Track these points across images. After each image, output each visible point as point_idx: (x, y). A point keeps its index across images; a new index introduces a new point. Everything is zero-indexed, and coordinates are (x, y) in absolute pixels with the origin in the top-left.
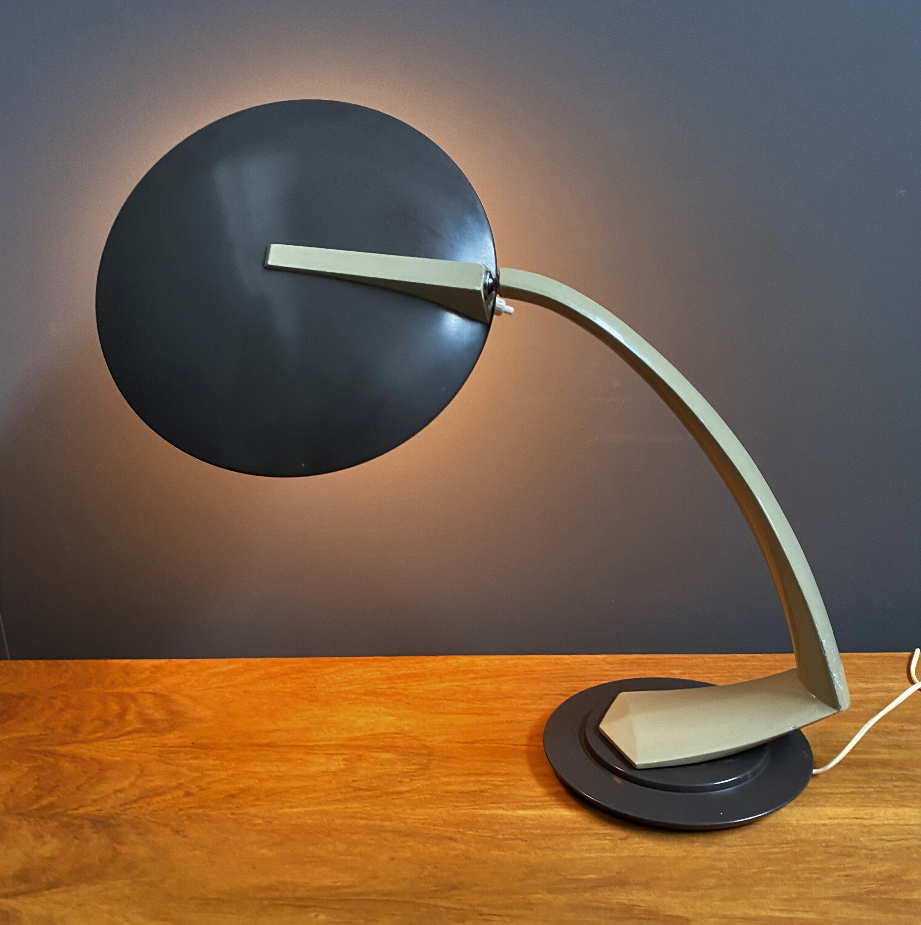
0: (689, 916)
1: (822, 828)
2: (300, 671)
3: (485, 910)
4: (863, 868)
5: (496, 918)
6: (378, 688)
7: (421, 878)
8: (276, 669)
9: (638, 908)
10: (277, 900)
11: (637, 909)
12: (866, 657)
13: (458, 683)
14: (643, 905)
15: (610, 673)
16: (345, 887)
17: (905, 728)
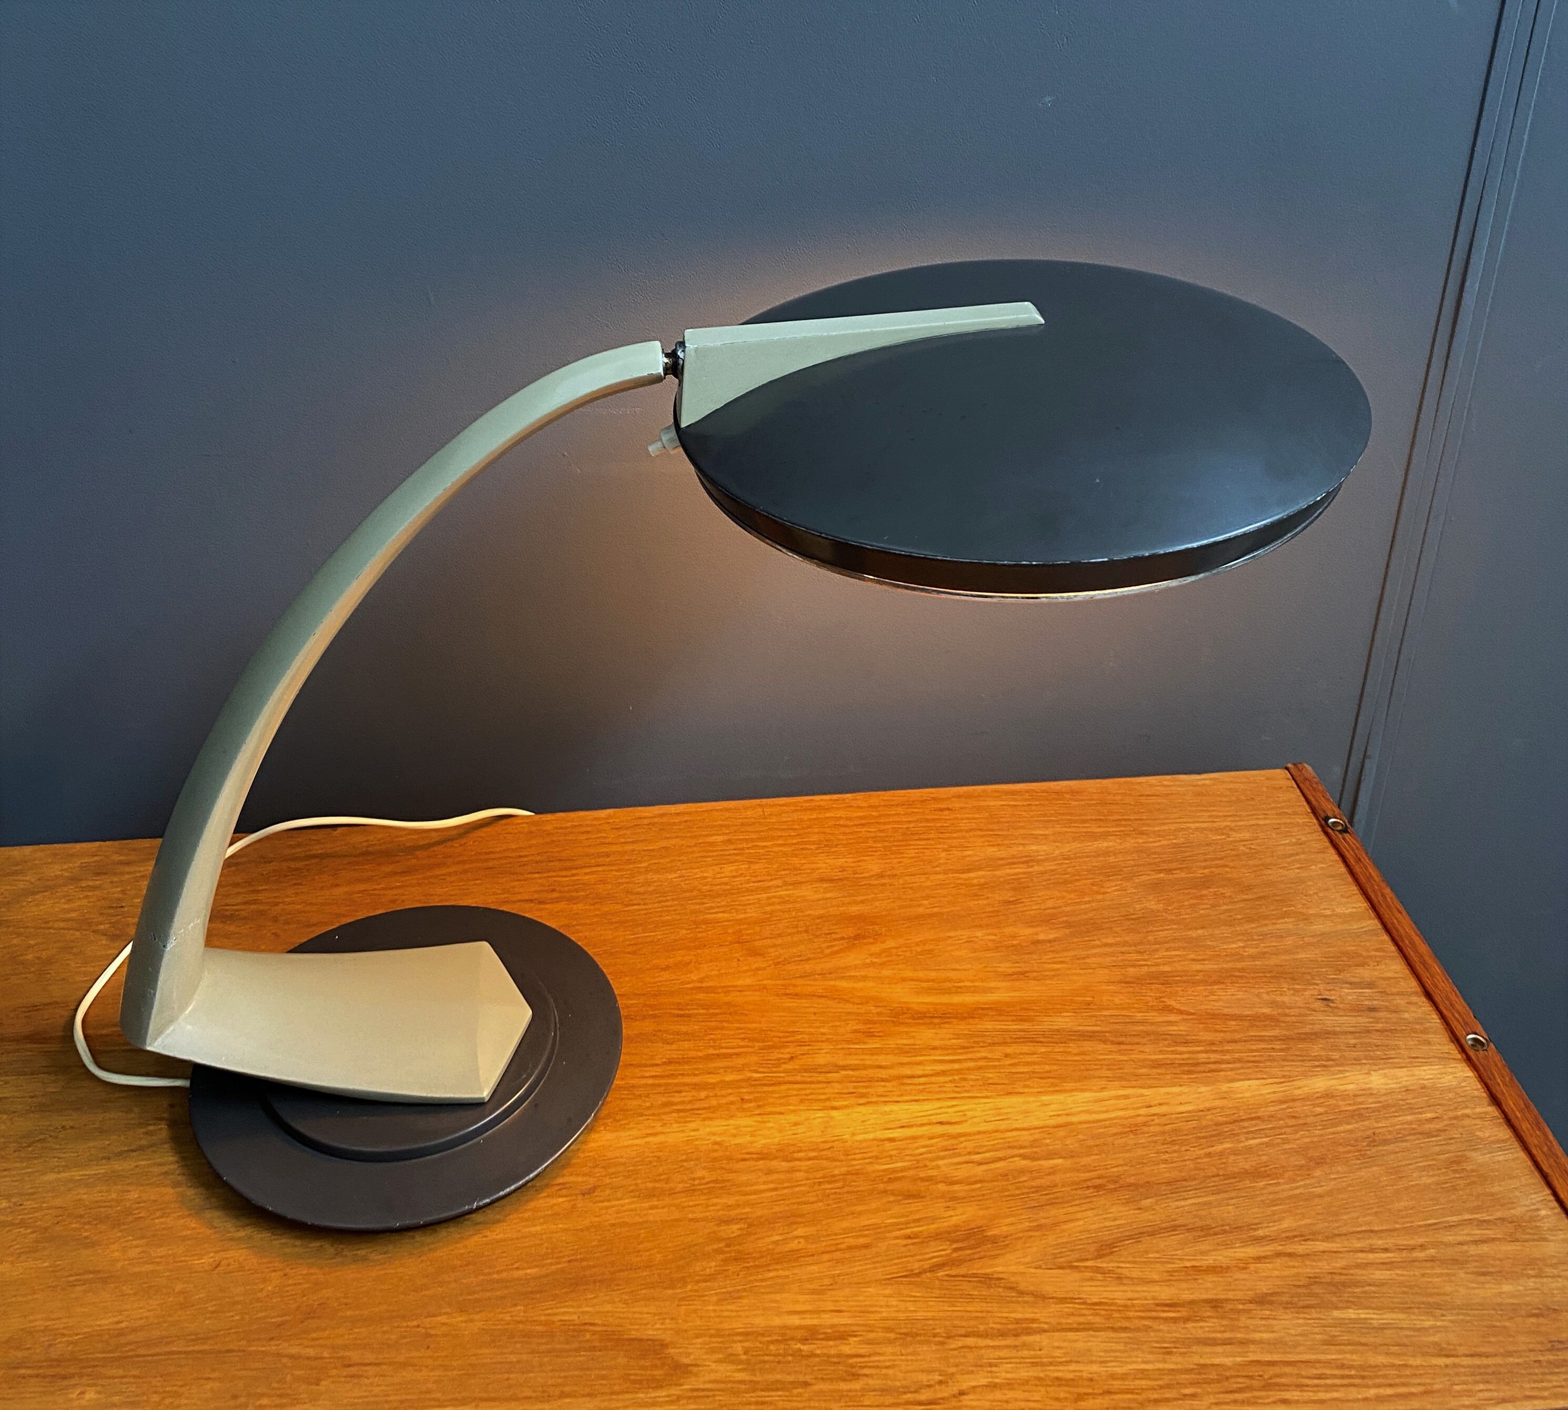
0: (667, 1337)
1: (888, 1145)
2: (100, 872)
3: (355, 1356)
4: (934, 1219)
5: (371, 1370)
6: (227, 905)
7: (258, 1300)
8: (56, 870)
9: (592, 1328)
10: (18, 1368)
11: (588, 1331)
12: (1006, 793)
13: (361, 887)
14: (600, 1322)
15: (614, 848)
16: (134, 1330)
17: (1041, 937)
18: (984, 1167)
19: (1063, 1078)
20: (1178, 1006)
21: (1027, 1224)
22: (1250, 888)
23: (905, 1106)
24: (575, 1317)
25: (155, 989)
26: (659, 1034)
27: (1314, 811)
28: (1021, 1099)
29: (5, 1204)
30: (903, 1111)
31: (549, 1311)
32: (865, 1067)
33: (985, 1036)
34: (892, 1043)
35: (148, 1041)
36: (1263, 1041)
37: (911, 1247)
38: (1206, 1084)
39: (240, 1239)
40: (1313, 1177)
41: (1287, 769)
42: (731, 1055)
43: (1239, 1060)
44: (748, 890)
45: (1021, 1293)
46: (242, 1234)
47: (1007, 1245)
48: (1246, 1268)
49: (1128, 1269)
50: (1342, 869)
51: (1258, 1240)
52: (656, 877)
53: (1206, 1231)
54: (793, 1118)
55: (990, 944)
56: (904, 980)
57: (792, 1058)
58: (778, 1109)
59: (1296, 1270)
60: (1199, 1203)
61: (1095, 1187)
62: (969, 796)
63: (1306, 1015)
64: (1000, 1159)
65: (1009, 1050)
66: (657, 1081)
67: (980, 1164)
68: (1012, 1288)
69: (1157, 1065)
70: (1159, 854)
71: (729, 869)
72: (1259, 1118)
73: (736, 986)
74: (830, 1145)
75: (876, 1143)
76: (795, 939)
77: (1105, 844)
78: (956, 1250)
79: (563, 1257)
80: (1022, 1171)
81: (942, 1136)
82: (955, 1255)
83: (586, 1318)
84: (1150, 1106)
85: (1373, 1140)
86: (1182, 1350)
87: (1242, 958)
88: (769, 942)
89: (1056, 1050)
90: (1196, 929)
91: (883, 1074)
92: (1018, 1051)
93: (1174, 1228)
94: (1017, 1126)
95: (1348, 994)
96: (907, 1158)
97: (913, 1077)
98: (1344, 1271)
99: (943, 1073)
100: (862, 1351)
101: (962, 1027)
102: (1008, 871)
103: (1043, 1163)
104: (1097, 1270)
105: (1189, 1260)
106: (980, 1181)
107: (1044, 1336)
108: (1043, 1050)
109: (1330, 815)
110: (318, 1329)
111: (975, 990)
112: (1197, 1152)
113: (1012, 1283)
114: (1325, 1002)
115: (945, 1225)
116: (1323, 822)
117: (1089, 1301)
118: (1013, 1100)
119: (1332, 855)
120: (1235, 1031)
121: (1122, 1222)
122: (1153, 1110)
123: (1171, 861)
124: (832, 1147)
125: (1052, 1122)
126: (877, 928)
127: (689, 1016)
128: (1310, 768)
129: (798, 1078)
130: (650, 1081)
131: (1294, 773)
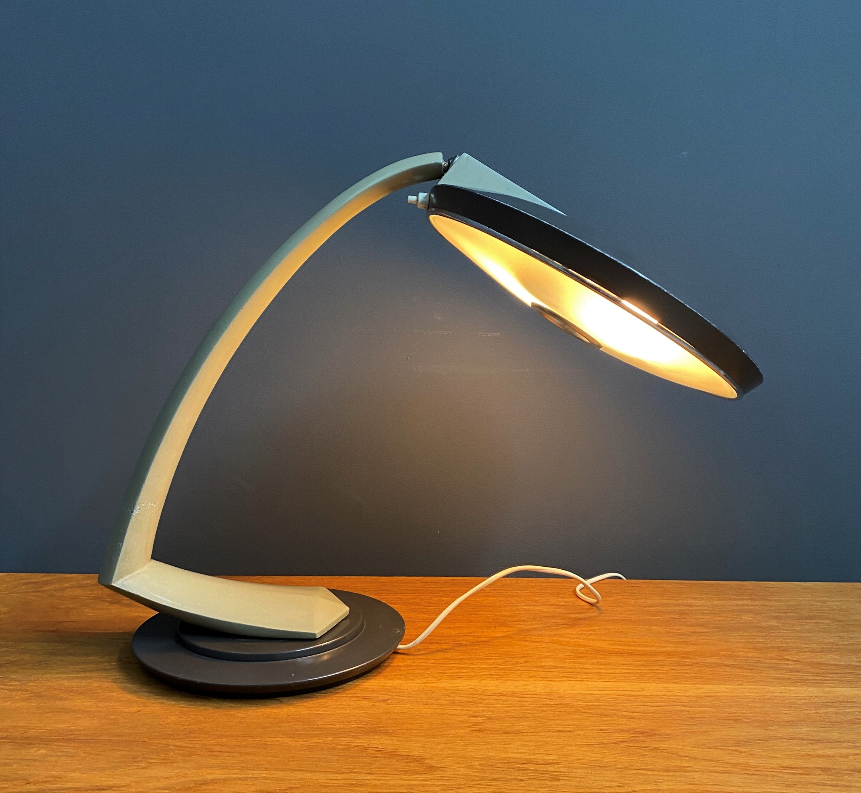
0: (427, 756)
1: (589, 696)
4: (618, 725)
9: (376, 749)
11: (373, 750)
14: (382, 748)
17: (698, 631)
18: (653, 708)
19: (711, 680)
20: (791, 659)
21: (686, 731)
22: (842, 621)
23: (600, 683)
24: (366, 745)
28: (681, 685)
30: (599, 685)
31: (347, 741)
32: (575, 668)
33: (658, 662)
34: (594, 661)
35: (114, 579)
36: (854, 674)
37: (602, 734)
38: (814, 687)
42: (483, 659)
43: (838, 680)
44: (504, 606)
45: (680, 756)
47: (671, 737)
48: (847, 757)
51: (856, 747)
53: (818, 741)
54: (524, 683)
55: (662, 631)
56: (603, 640)
57: (526, 662)
58: (515, 679)
60: (811, 730)
61: (734, 720)
64: (667, 706)
65: (674, 668)
66: (436, 665)
68: (674, 754)
69: (777, 678)
70: (778, 607)
72: (853, 702)
73: (493, 636)
74: (549, 693)
75: (580, 694)
77: (742, 603)
78: (633, 737)
79: (363, 722)
80: (682, 711)
81: (625, 695)
82: (633, 739)
83: (373, 746)
84: (774, 693)
86: (800, 786)
87: (838, 645)
88: (516, 623)
89: (706, 669)
90: (805, 633)
91: (588, 671)
92: (680, 669)
93: (792, 739)
94: (679, 695)
96: (601, 702)
97: (607, 673)
99: (629, 673)
100: (562, 770)
101: (644, 658)
102: (676, 608)
103: (697, 709)
104: (737, 751)
105: (803, 751)
106: (653, 713)
107: (696, 773)
108: (698, 669)
110: (195, 737)
111: (652, 646)
112: (808, 712)
113: (673, 752)
115: (627, 727)
117: (729, 763)
118: (677, 685)
120: (834, 670)
121: (754, 734)
122: (776, 695)
123: (786, 610)
124: (550, 695)
125: (703, 694)
126: (587, 622)
129: (530, 669)
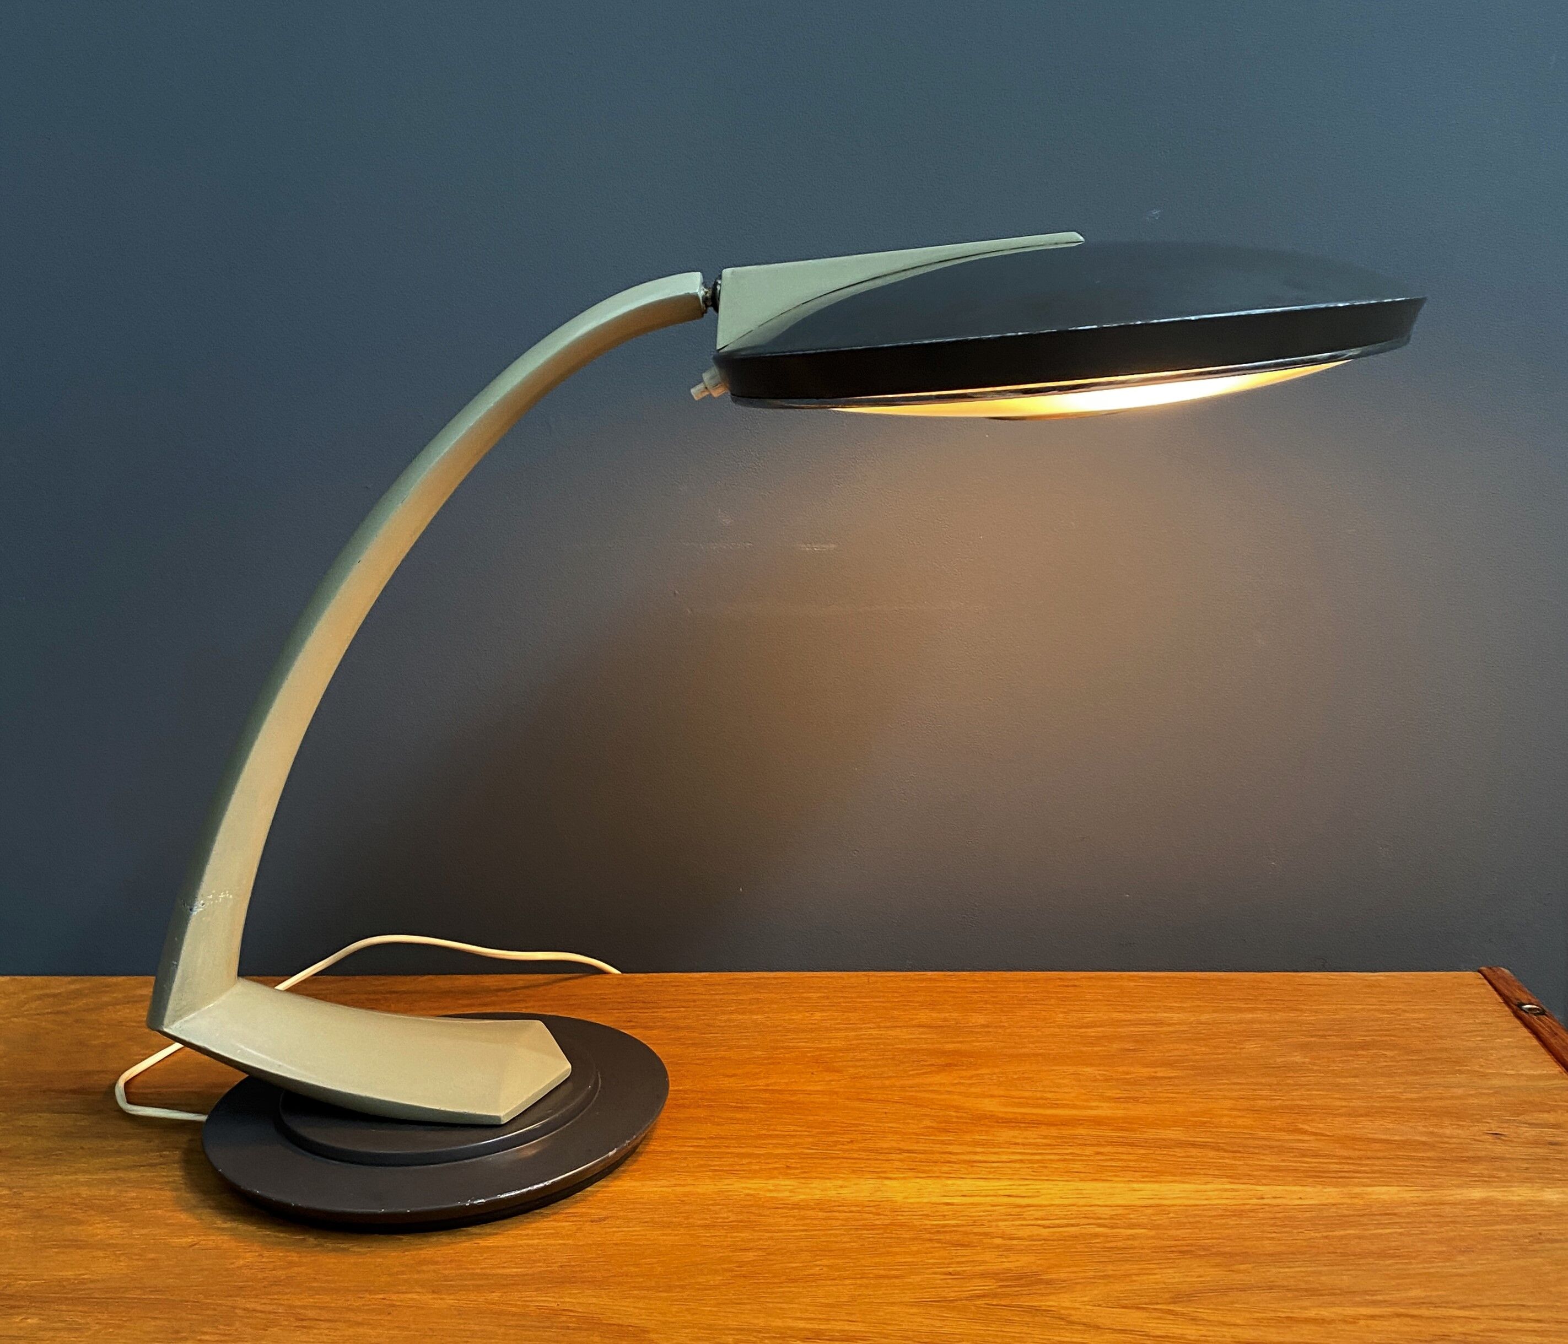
0: (651, 1326)
1: (943, 1208)
3: (311, 1314)
4: (982, 1263)
7: (227, 1270)
9: (570, 1314)
11: (565, 1315)
14: (580, 1310)
15: (703, 997)
16: (95, 1281)
19: (1160, 1173)
20: (1311, 1129)
21: (1092, 1273)
22: (1419, 1052)
23: (969, 1181)
24: (554, 1305)
25: (178, 960)
26: (712, 1118)
27: (1507, 1001)
28: (1107, 1185)
29: (5, 1192)
30: (967, 1185)
31: (525, 1299)
32: (933, 1153)
33: (1077, 1138)
34: (968, 1138)
35: (166, 1021)
36: (1411, 1159)
37: (950, 1281)
38: (1336, 1186)
39: (223, 1229)
40: (1455, 1261)
41: (1480, 971)
43: (1380, 1172)
44: (836, 1029)
45: (1072, 1323)
46: (228, 1225)
47: (1064, 1287)
48: (1355, 1323)
49: (1204, 1313)
50: (1535, 1042)
51: (1374, 1303)
52: (740, 1017)
53: (1312, 1292)
54: (840, 1182)
55: (1098, 1077)
56: (992, 1096)
57: (852, 1142)
58: (826, 1176)
59: (1417, 1328)
60: (1306, 1271)
61: (1180, 1252)
62: (1100, 978)
63: (1471, 1144)
64: (1073, 1225)
65: (1102, 1150)
66: (698, 1150)
67: (1045, 1227)
68: (1062, 1319)
69: (1275, 1169)
70: (1313, 1024)
71: (818, 1015)
72: (1395, 1214)
73: (806, 1090)
74: (877, 1203)
75: (930, 1205)
76: (880, 1063)
77: (1251, 1016)
78: (1001, 1287)
79: (557, 1262)
80: (1096, 1235)
81: (1006, 1205)
82: (999, 1290)
83: (567, 1307)
84: (1263, 1198)
85: (1538, 1238)
87: (1399, 1100)
88: (850, 1063)
89: (1157, 1152)
90: (1347, 1077)
91: (953, 1158)
92: (1112, 1151)
93: (1271, 1288)
94: (1098, 1203)
95: (1527, 1132)
96: (961, 1218)
97: (985, 1162)
98: (1481, 1334)
99: (1021, 1161)
101: (1054, 1131)
102: (1132, 1029)
103: (1122, 1231)
104: (1170, 1312)
105: (1283, 1312)
106: (1044, 1240)
108: (1143, 1151)
109: (1524, 1001)
110: (279, 1293)
111: (1074, 1107)
112: (1313, 1235)
113: (1062, 1314)
114: (1496, 1136)
115: (996, 1268)
116: (1516, 1009)
117: (1151, 1334)
118: (1099, 1185)
119: (1524, 1032)
120: (1379, 1150)
121: (1209, 1279)
122: (1265, 1201)
123: (1327, 1030)
124: (879, 1205)
125: (1141, 1203)
126: (972, 1060)
127: (748, 1108)
128: (1507, 971)
129: (855, 1156)
130: (691, 1149)
131: (1486, 973)
